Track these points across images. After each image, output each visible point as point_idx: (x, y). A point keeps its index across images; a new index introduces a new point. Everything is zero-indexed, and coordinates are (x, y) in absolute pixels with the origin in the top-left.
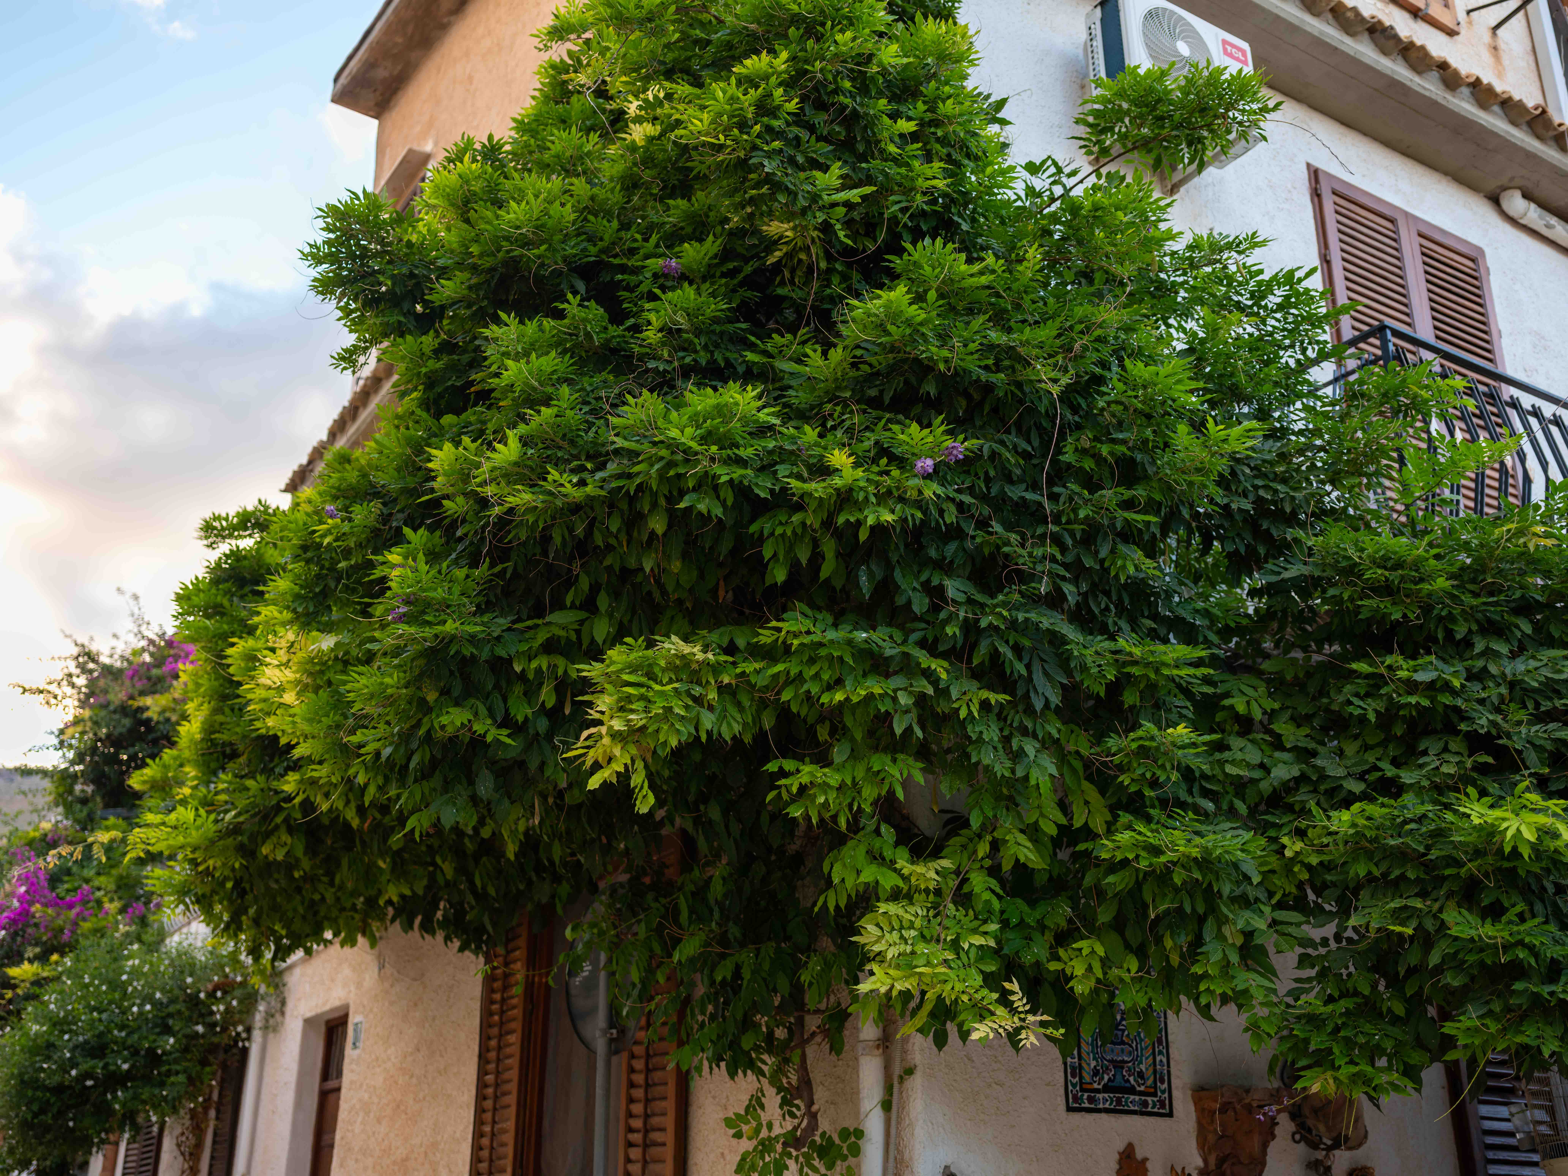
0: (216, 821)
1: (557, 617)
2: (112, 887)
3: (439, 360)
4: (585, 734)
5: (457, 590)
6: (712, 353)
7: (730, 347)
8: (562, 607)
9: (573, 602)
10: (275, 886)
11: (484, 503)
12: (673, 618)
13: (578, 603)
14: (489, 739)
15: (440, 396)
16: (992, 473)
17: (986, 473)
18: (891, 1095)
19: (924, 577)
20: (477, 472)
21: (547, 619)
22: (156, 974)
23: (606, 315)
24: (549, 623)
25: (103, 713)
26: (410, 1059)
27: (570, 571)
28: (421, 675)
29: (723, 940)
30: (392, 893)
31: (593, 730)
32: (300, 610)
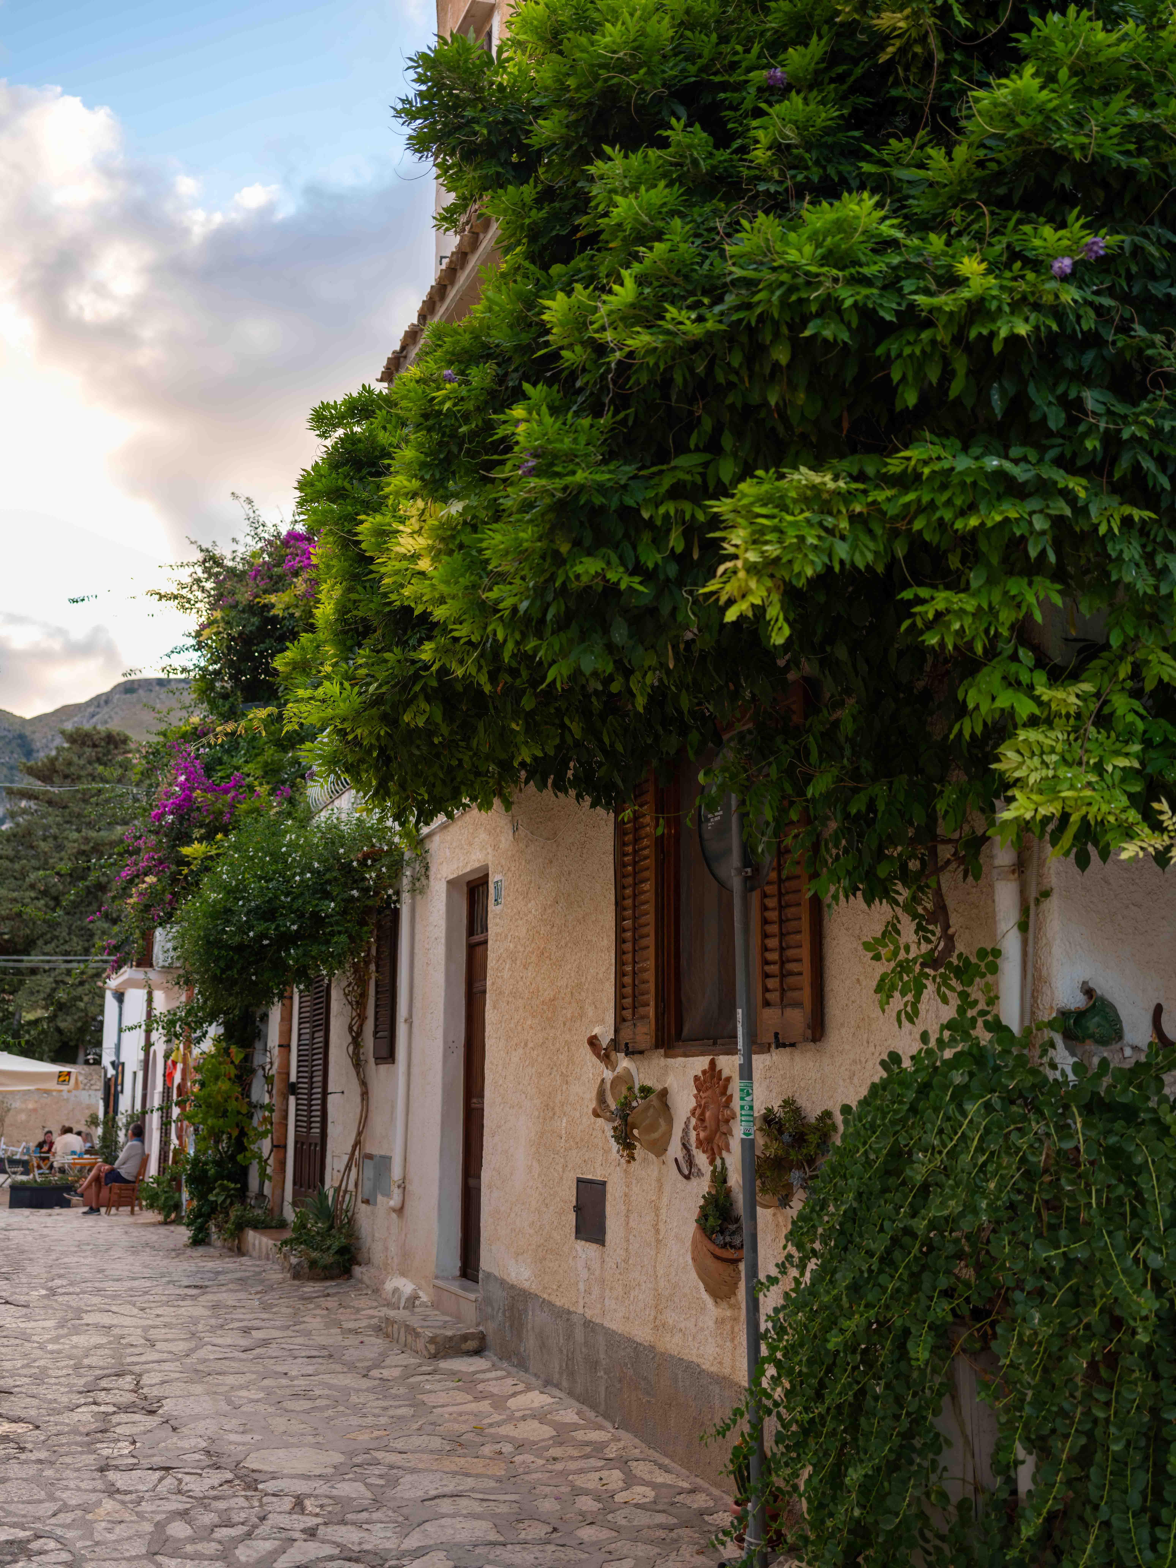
0: (360, 694)
1: (682, 461)
2: (259, 773)
3: (540, 209)
4: (721, 569)
5: (583, 440)
6: (824, 168)
7: (843, 160)
8: (685, 450)
9: (696, 445)
10: (417, 753)
11: (601, 350)
12: (797, 453)
13: (701, 446)
14: (623, 586)
15: (545, 248)
16: (1134, 269)
17: (1128, 270)
18: (1028, 916)
19: (1060, 390)
20: (593, 318)
21: (673, 464)
22: (311, 846)
23: (711, 139)
24: (675, 468)
25: (233, 613)
26: (549, 911)
27: (691, 413)
28: (552, 530)
29: (856, 774)
30: (525, 755)
31: (729, 565)
32: (427, 477)
